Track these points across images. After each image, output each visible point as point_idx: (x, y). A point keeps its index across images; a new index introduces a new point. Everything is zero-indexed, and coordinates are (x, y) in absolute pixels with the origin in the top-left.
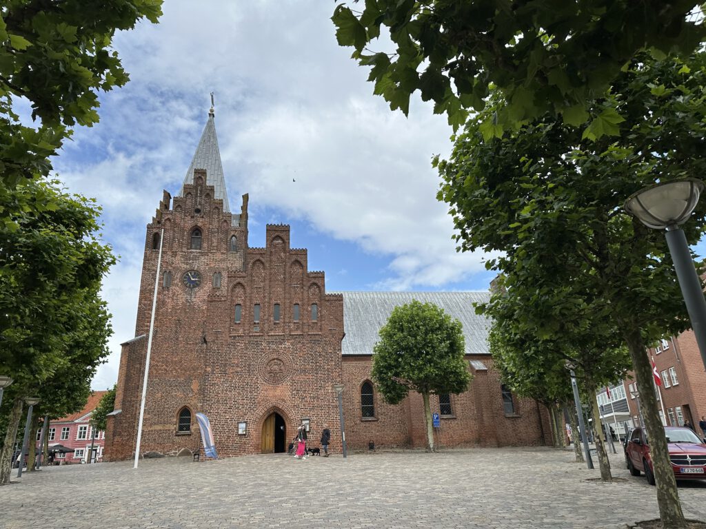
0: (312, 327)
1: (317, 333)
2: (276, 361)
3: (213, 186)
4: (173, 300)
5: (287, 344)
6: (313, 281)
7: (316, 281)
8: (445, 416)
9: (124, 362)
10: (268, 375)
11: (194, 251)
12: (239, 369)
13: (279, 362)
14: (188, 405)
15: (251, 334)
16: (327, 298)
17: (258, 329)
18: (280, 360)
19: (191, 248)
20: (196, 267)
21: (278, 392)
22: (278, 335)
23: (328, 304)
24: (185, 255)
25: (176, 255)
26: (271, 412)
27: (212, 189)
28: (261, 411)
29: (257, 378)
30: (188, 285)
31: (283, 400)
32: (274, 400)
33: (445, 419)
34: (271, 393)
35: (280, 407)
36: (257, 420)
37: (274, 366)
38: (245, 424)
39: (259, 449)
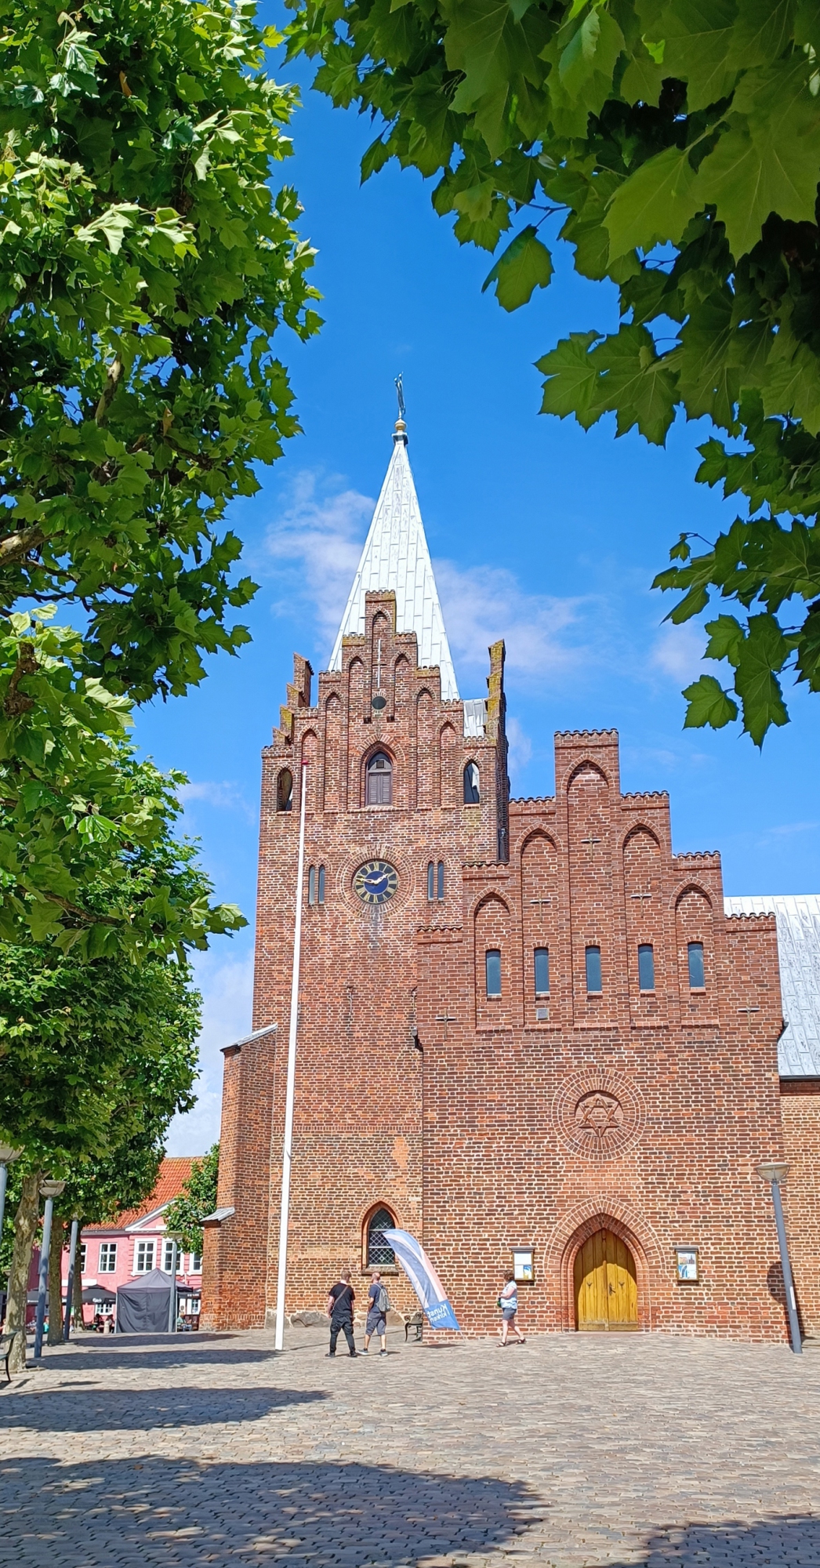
0: (693, 1007)
1: (706, 1022)
2: (598, 1096)
3: (414, 634)
4: (334, 936)
5: (626, 1053)
6: (689, 878)
7: (696, 880)
9: (231, 1093)
10: (581, 1133)
11: (376, 808)
12: (506, 1117)
13: (607, 1100)
14: (386, 1200)
15: (530, 1027)
16: (731, 927)
17: (547, 1013)
18: (610, 1095)
19: (368, 802)
20: (384, 850)
21: (609, 1178)
22: (602, 1029)
23: (734, 941)
24: (355, 822)
25: (334, 822)
26: (596, 1227)
27: (411, 641)
28: (566, 1225)
29: (553, 1140)
30: (366, 898)
31: (625, 1199)
32: (598, 1198)
34: (588, 1180)
35: (618, 1216)
36: (561, 1246)
37: (596, 1110)
38: (529, 1256)
39: (572, 1318)
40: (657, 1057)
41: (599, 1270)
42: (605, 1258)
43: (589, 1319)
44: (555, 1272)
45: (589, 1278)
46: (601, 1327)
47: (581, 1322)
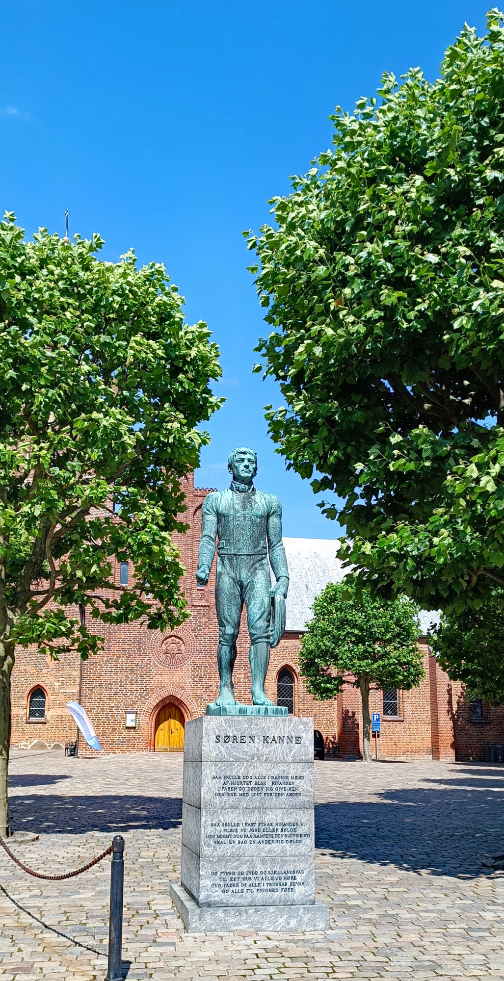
2: (173, 638)
8: (389, 718)
10: (164, 656)
12: (129, 646)
13: (178, 640)
14: (41, 684)
21: (176, 678)
26: (168, 702)
28: (153, 700)
29: (149, 659)
31: (182, 688)
32: (170, 688)
33: (389, 721)
34: (166, 679)
35: (179, 697)
36: (150, 711)
37: (172, 645)
38: (134, 715)
39: (152, 745)
40: (203, 620)
41: (166, 722)
42: (170, 717)
43: (160, 747)
44: (146, 722)
45: (161, 726)
46: (166, 750)
47: (156, 747)
